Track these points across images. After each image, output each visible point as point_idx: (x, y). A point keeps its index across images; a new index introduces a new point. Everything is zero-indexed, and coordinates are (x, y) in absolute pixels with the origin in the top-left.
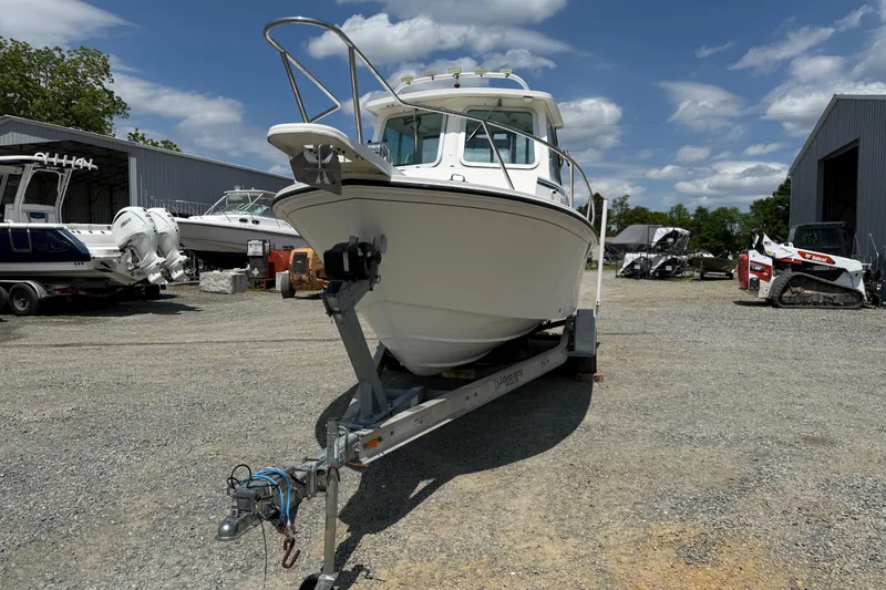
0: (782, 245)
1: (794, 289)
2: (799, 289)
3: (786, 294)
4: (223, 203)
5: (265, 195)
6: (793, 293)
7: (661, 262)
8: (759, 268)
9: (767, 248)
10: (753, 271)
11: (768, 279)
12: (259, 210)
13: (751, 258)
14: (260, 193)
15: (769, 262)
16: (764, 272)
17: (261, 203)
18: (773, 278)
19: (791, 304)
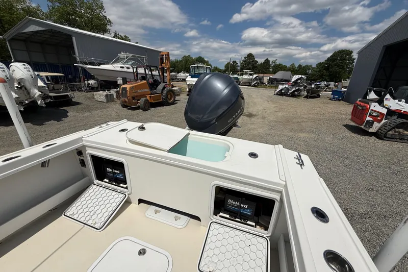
0: (397, 101)
1: (397, 130)
2: (401, 130)
3: (390, 132)
4: (118, 59)
5: (133, 56)
6: (395, 132)
7: (293, 90)
8: (376, 115)
9: (385, 102)
10: (370, 115)
11: (379, 121)
12: (130, 63)
13: (372, 108)
14: (130, 55)
15: (384, 111)
16: (378, 117)
17: (131, 59)
18: (384, 121)
19: (392, 138)
